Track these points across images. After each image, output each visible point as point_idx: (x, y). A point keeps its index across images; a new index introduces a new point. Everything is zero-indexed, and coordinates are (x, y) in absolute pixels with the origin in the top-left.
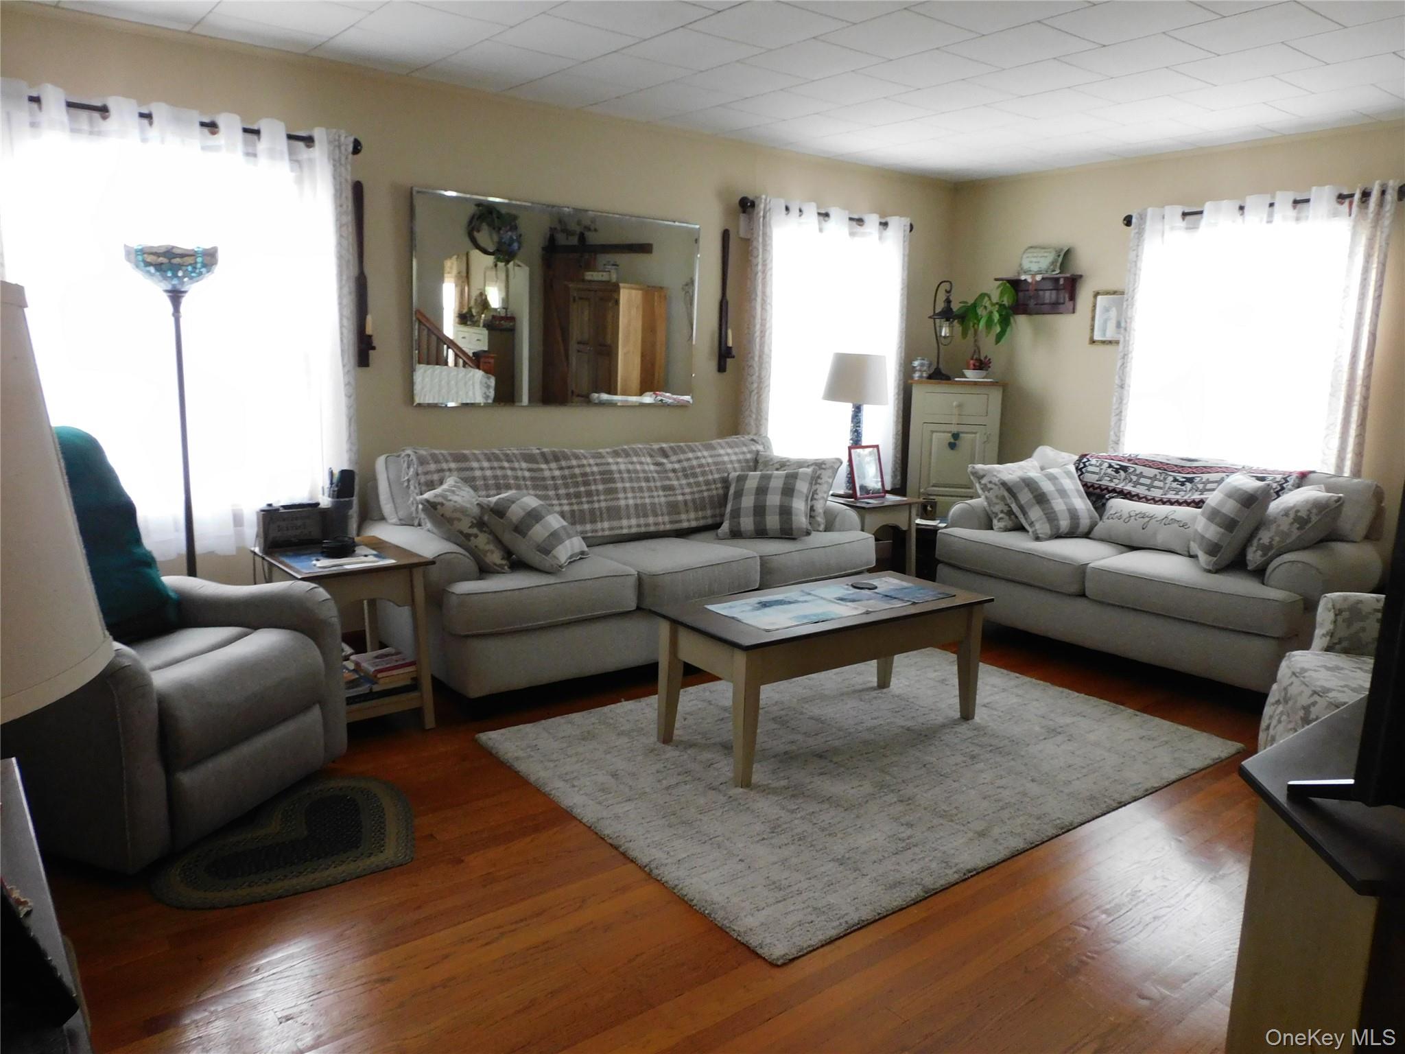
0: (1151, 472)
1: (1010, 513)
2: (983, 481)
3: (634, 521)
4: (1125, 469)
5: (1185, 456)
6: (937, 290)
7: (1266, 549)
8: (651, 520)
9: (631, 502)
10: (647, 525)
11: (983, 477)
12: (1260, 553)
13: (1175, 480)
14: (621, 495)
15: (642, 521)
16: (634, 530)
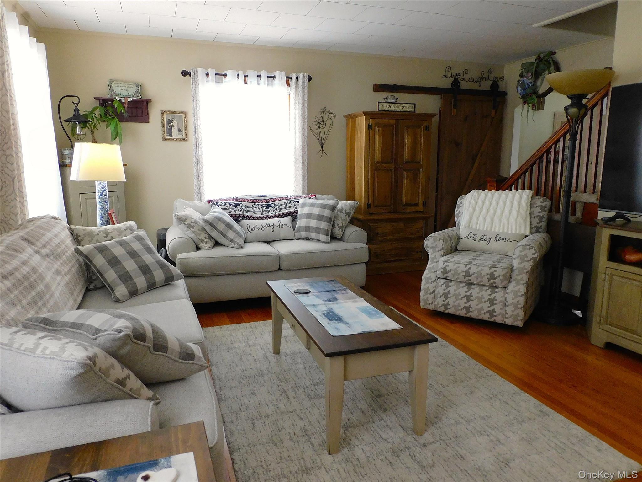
0: (250, 204)
1: (210, 237)
2: (187, 223)
4: (238, 205)
5: (259, 195)
6: (59, 105)
7: (341, 228)
11: (185, 220)
12: (341, 230)
13: (263, 207)
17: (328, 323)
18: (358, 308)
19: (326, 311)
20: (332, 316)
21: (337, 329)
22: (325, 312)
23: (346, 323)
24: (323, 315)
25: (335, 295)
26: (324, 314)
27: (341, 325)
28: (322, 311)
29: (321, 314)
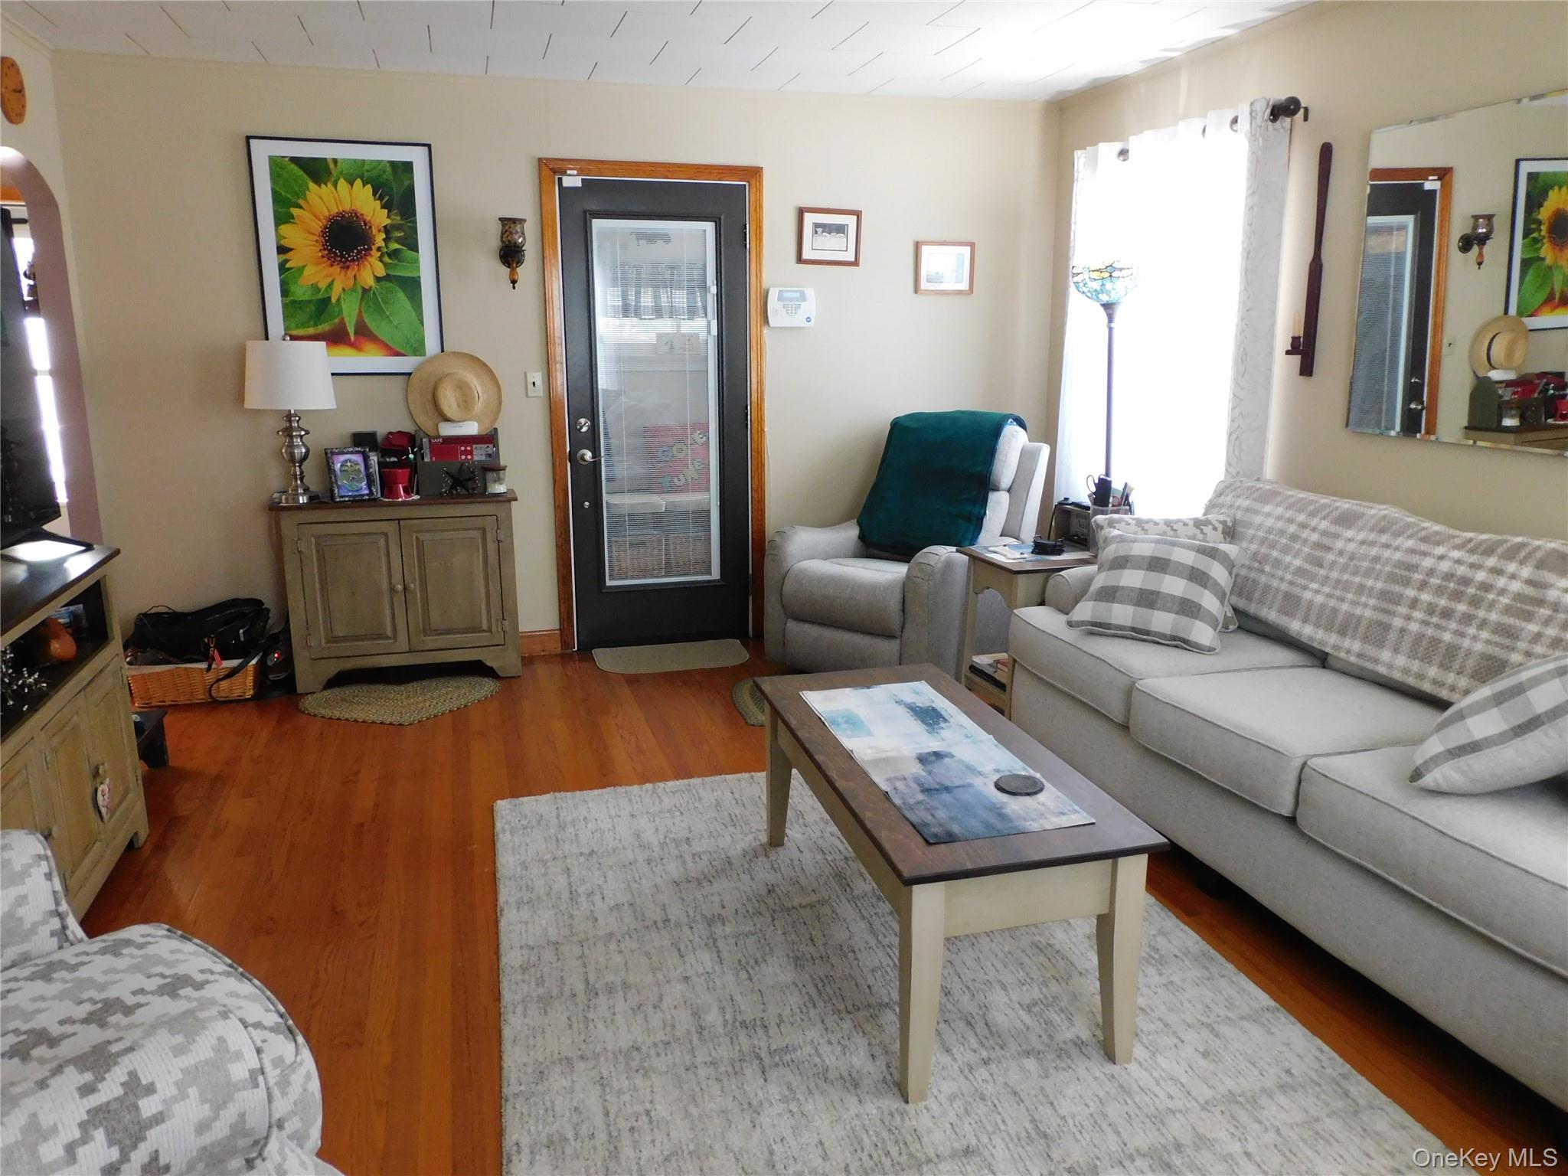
3: (1401, 660)
8: (1433, 671)
9: (1414, 627)
10: (1421, 677)
14: (1403, 610)
15: (1415, 666)
16: (1397, 675)
17: (933, 702)
18: (870, 734)
19: (943, 728)
20: (930, 717)
21: (917, 693)
22: (942, 725)
23: (899, 702)
24: (947, 717)
25: (924, 774)
26: (946, 721)
27: (910, 698)
28: (950, 727)
29: (952, 720)
